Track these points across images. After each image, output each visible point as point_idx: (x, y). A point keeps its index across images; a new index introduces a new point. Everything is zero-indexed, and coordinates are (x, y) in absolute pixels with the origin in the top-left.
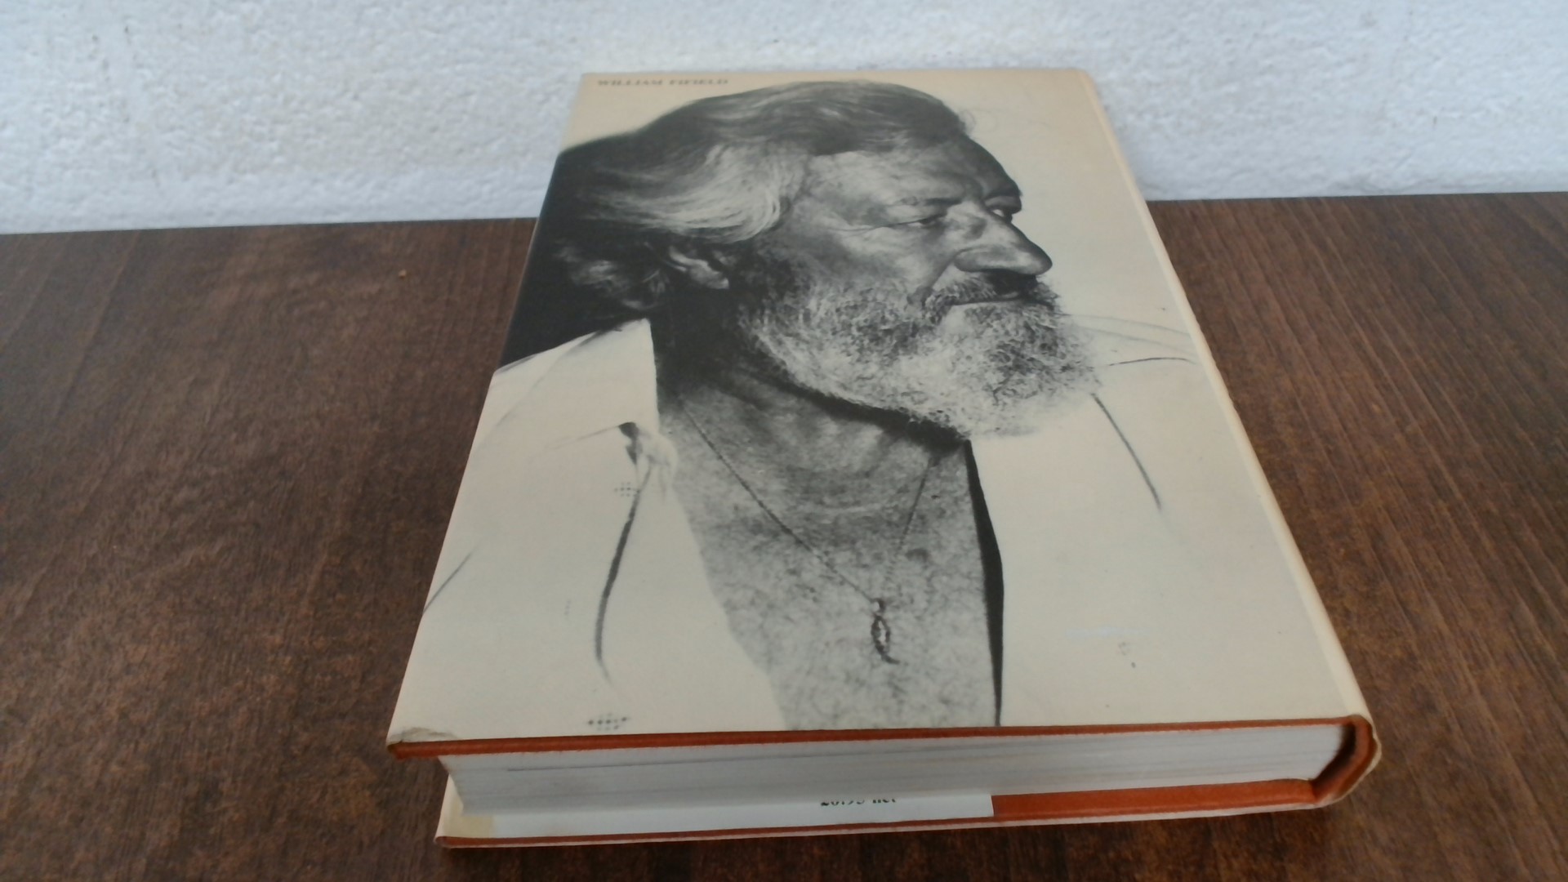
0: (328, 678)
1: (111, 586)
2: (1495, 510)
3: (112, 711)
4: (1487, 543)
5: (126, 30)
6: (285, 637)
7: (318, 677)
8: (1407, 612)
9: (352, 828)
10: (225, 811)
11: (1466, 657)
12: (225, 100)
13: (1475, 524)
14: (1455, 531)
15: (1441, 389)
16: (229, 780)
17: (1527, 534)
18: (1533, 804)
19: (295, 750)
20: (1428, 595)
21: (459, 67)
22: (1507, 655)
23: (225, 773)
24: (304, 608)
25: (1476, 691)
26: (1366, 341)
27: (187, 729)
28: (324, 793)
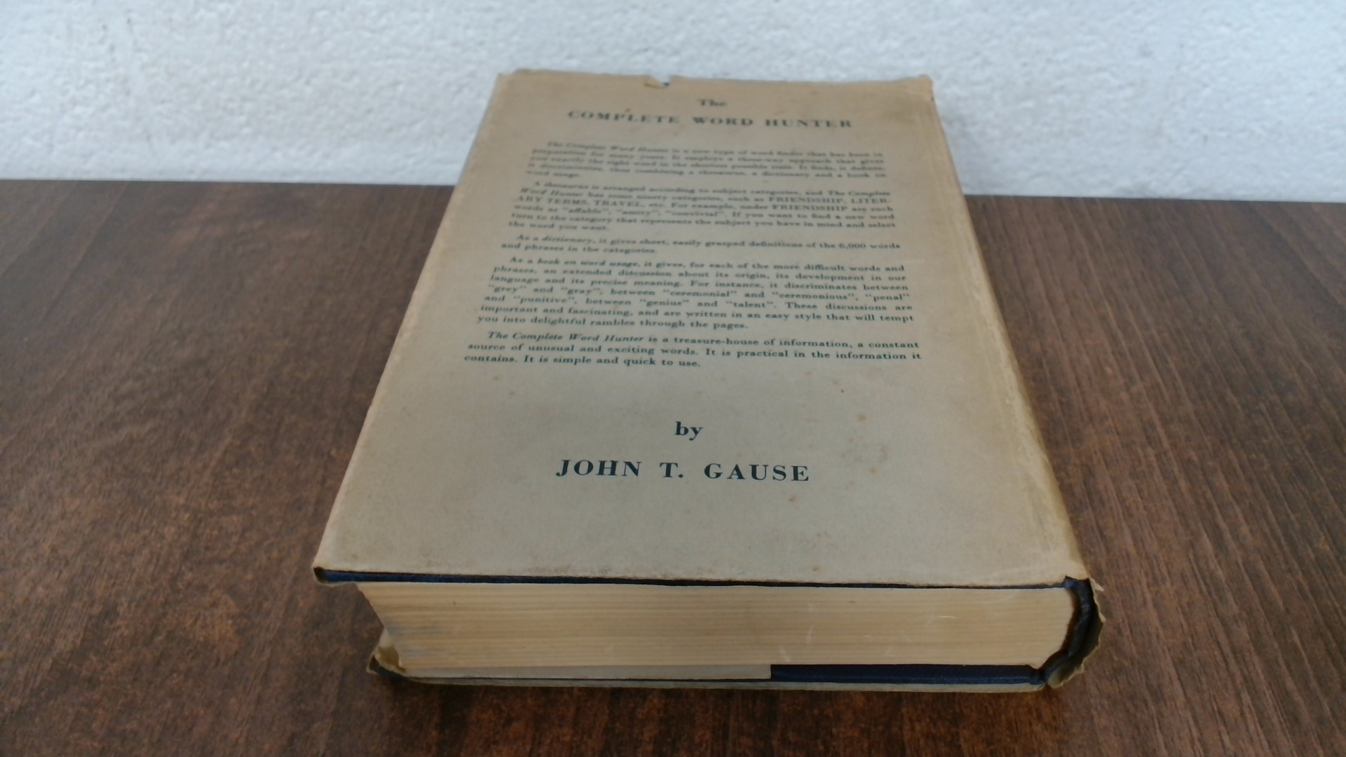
0: (216, 532)
1: (61, 452)
2: (1195, 459)
3: (45, 548)
4: (1183, 484)
5: (129, 21)
6: (187, 499)
7: (208, 531)
8: (1102, 536)
9: (214, 647)
10: (119, 627)
11: (1147, 575)
12: (204, 81)
13: (1176, 469)
14: (1157, 472)
15: (1169, 359)
16: (126, 605)
17: (1220, 481)
18: (1181, 700)
19: (180, 585)
20: (1124, 524)
21: (390, 62)
22: (1183, 576)
23: (123, 599)
24: (207, 477)
25: (1150, 604)
26: (1111, 315)
27: (101, 564)
28: (196, 620)
